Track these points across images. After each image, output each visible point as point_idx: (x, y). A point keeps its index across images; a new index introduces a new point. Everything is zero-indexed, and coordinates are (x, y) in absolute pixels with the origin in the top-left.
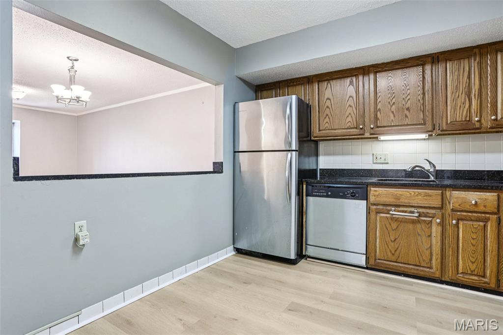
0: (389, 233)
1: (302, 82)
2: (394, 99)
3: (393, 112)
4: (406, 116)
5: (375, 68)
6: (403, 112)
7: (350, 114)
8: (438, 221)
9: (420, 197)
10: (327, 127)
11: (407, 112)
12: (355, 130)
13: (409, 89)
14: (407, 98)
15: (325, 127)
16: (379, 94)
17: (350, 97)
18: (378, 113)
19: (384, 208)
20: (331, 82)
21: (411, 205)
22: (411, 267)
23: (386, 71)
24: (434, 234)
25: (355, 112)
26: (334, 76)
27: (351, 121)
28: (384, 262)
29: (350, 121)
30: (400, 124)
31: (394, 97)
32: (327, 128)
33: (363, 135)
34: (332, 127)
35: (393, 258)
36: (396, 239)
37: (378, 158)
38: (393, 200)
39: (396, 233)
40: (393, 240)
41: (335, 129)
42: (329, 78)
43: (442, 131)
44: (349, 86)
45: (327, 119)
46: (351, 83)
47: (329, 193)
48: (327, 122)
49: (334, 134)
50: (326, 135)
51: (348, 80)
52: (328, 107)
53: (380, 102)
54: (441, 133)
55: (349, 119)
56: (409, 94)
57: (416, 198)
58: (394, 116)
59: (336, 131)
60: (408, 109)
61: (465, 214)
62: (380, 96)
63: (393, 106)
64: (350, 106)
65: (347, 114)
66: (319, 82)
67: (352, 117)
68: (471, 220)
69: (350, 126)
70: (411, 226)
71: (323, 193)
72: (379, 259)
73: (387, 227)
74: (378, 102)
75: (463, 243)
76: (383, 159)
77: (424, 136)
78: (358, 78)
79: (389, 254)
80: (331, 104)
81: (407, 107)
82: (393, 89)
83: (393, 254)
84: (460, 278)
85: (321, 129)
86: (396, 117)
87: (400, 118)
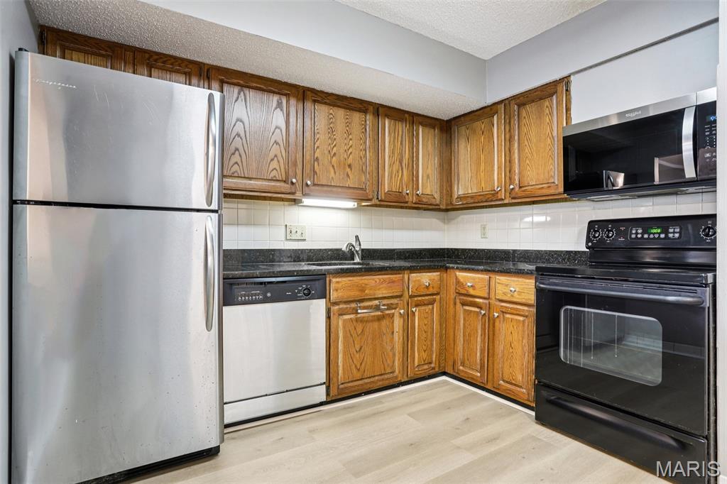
0: (354, 341)
1: (187, 70)
2: (335, 149)
3: (333, 166)
4: (348, 175)
5: (314, 95)
6: (344, 168)
7: (276, 156)
8: (402, 311)
9: (384, 285)
10: (236, 172)
11: (348, 170)
12: (282, 184)
13: (351, 139)
14: (350, 151)
15: (232, 171)
16: (318, 136)
17: (277, 127)
18: (316, 163)
19: (348, 306)
20: (247, 91)
21: (376, 296)
22: (377, 378)
23: (325, 103)
24: (396, 329)
25: (284, 155)
26: (253, 82)
27: (278, 168)
28: (349, 385)
29: (276, 168)
30: (341, 185)
31: (335, 145)
32: (236, 175)
33: (293, 193)
34: (246, 172)
35: (358, 375)
36: (361, 349)
37: (294, 232)
38: (357, 293)
39: (361, 339)
40: (358, 350)
41: (250, 179)
42: (241, 82)
43: (380, 201)
44: (276, 108)
45: (236, 158)
46: (279, 105)
47: (269, 295)
48: (236, 163)
49: (248, 187)
50: (233, 186)
51: (275, 98)
52: (238, 135)
53: (318, 147)
54: (378, 203)
55: (274, 164)
56: (351, 146)
57: (381, 286)
58: (335, 173)
59: (252, 182)
60: (350, 166)
61: (420, 298)
62: (318, 139)
63: (334, 158)
64: (276, 142)
65: (271, 155)
66: (222, 82)
67: (278, 161)
68: (425, 305)
69: (275, 176)
70: (376, 325)
71: (255, 295)
72: (342, 384)
73: (352, 333)
74: (316, 146)
75: (418, 332)
76: (299, 233)
77: (351, 204)
78: (289, 100)
79: (355, 371)
80: (245, 131)
81: (349, 163)
82: (334, 133)
83: (359, 370)
84: (417, 373)
85: (225, 173)
86: (337, 174)
87: (341, 177)
